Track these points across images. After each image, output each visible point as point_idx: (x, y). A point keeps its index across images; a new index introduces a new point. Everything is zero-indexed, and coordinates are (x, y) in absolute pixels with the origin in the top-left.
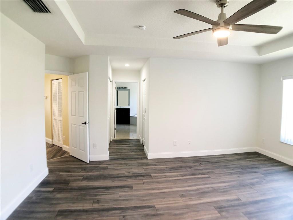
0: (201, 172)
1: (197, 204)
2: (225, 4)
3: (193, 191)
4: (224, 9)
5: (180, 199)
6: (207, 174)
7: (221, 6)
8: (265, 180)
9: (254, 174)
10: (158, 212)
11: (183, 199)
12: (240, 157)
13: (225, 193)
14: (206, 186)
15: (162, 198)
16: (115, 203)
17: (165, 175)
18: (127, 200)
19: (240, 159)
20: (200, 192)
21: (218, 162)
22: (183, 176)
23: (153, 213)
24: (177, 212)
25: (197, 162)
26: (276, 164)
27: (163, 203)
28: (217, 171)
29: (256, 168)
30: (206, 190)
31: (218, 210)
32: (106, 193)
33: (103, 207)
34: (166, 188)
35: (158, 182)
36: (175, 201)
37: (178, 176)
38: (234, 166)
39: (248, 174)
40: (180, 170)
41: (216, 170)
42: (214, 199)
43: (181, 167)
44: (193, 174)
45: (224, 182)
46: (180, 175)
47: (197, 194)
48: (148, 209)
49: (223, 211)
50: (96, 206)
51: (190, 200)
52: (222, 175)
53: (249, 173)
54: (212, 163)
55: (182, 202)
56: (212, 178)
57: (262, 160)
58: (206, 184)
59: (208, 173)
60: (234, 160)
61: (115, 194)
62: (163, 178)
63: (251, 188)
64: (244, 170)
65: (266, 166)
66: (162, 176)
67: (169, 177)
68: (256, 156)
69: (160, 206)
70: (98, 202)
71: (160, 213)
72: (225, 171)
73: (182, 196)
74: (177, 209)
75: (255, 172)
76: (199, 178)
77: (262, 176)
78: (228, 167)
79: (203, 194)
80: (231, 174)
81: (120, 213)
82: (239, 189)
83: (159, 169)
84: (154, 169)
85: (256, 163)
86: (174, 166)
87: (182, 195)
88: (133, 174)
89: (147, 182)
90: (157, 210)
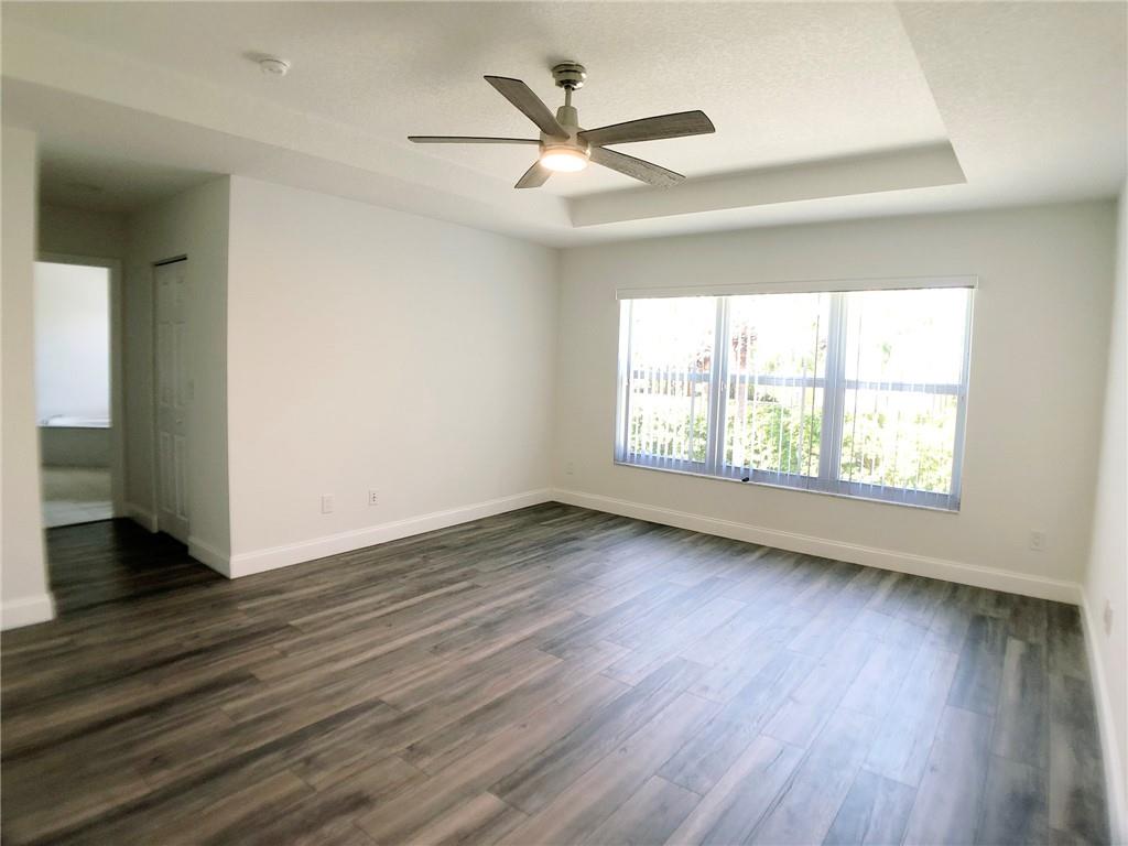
0: (441, 577)
1: (494, 655)
2: (575, 82)
3: (456, 629)
4: (573, 93)
5: (437, 659)
6: (466, 580)
7: (567, 87)
8: (608, 561)
9: (578, 554)
10: (406, 710)
11: (447, 655)
12: (520, 520)
13: (542, 612)
14: (482, 609)
15: (386, 673)
16: (234, 740)
17: (339, 613)
18: (274, 716)
19: (525, 525)
20: (476, 627)
21: (471, 544)
22: (399, 602)
23: (391, 716)
24: (457, 691)
25: (411, 556)
26: (610, 523)
27: (398, 684)
28: (485, 566)
29: (574, 539)
30: (491, 617)
31: (550, 651)
32: (162, 724)
33: (197, 769)
34: (372, 646)
35: (333, 638)
36: (427, 667)
37: (384, 603)
38: (520, 545)
39: (565, 557)
40: (375, 589)
41: (481, 564)
42: (527, 632)
43: (372, 580)
44: (425, 589)
45: (523, 588)
46: (388, 598)
47: (476, 634)
48: (367, 715)
49: (564, 650)
50: (162, 778)
51: (466, 652)
52: (504, 572)
53: (565, 554)
54: (457, 548)
55: (449, 664)
56: (486, 584)
57: (577, 519)
58: (479, 604)
59: (464, 577)
60: (512, 530)
61: (204, 716)
62: (336, 622)
63: (592, 585)
64: (549, 548)
65: (593, 531)
66: (330, 617)
67: (358, 614)
68: (559, 511)
69: (398, 694)
70: (159, 761)
71: (411, 711)
72: (504, 563)
73: (437, 650)
74: (447, 683)
75: (579, 549)
76: (450, 594)
77: (599, 553)
78: (506, 549)
79: (489, 628)
80: (525, 565)
81: (285, 759)
82: (567, 594)
83: (301, 601)
84: (283, 603)
85: (567, 528)
86: (347, 579)
87: (436, 647)
88: (213, 638)
89: (293, 648)
90: (395, 707)
